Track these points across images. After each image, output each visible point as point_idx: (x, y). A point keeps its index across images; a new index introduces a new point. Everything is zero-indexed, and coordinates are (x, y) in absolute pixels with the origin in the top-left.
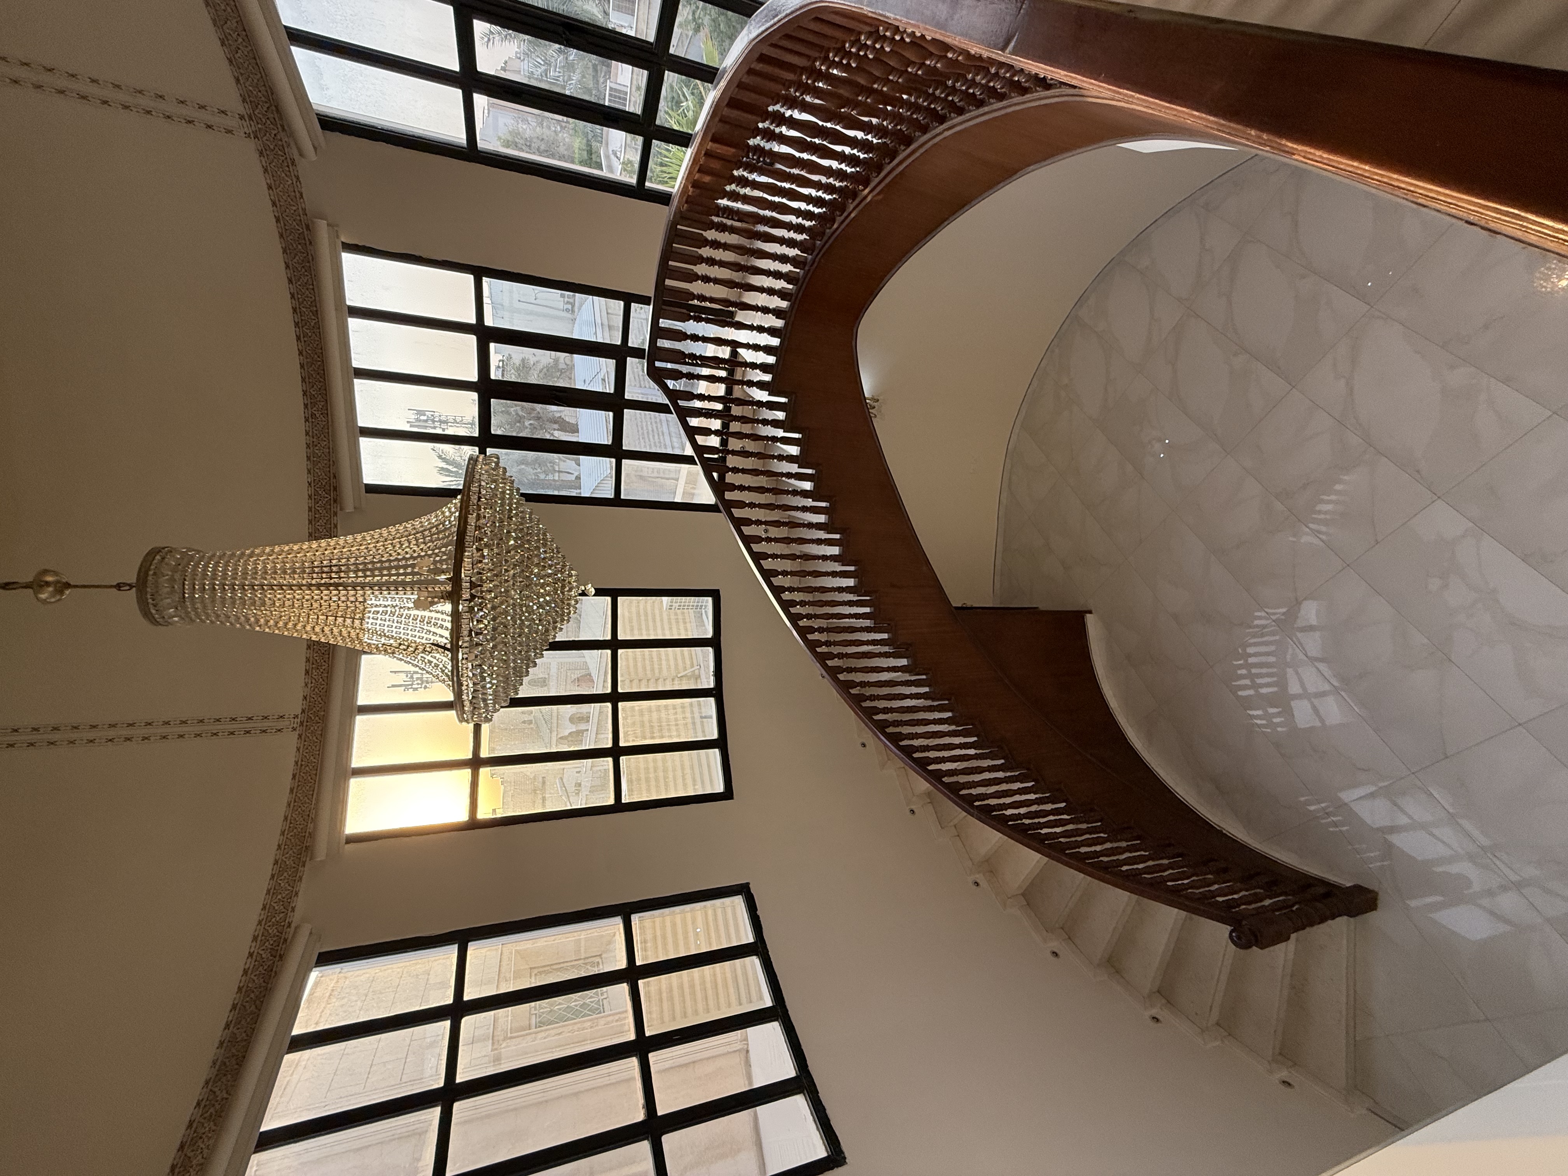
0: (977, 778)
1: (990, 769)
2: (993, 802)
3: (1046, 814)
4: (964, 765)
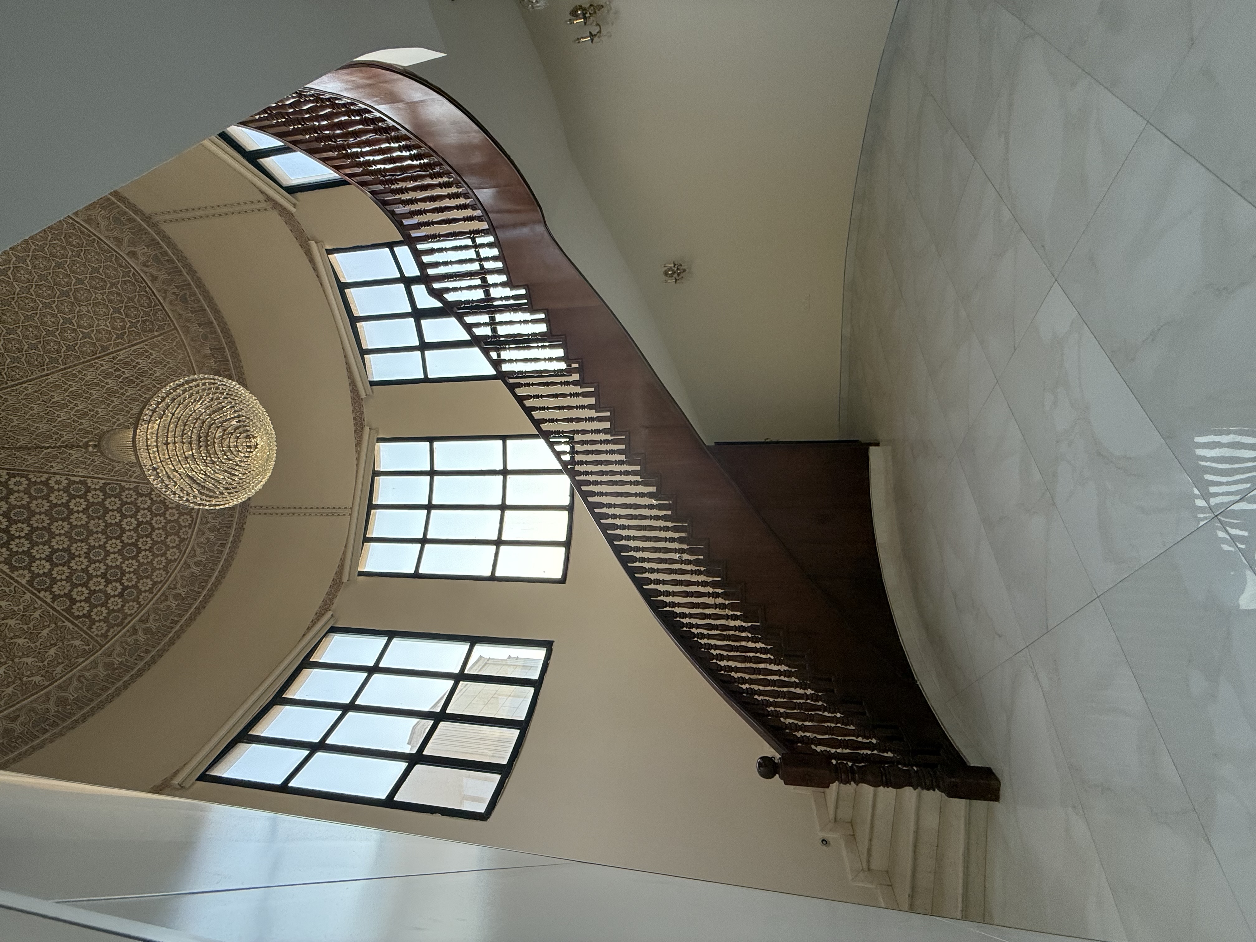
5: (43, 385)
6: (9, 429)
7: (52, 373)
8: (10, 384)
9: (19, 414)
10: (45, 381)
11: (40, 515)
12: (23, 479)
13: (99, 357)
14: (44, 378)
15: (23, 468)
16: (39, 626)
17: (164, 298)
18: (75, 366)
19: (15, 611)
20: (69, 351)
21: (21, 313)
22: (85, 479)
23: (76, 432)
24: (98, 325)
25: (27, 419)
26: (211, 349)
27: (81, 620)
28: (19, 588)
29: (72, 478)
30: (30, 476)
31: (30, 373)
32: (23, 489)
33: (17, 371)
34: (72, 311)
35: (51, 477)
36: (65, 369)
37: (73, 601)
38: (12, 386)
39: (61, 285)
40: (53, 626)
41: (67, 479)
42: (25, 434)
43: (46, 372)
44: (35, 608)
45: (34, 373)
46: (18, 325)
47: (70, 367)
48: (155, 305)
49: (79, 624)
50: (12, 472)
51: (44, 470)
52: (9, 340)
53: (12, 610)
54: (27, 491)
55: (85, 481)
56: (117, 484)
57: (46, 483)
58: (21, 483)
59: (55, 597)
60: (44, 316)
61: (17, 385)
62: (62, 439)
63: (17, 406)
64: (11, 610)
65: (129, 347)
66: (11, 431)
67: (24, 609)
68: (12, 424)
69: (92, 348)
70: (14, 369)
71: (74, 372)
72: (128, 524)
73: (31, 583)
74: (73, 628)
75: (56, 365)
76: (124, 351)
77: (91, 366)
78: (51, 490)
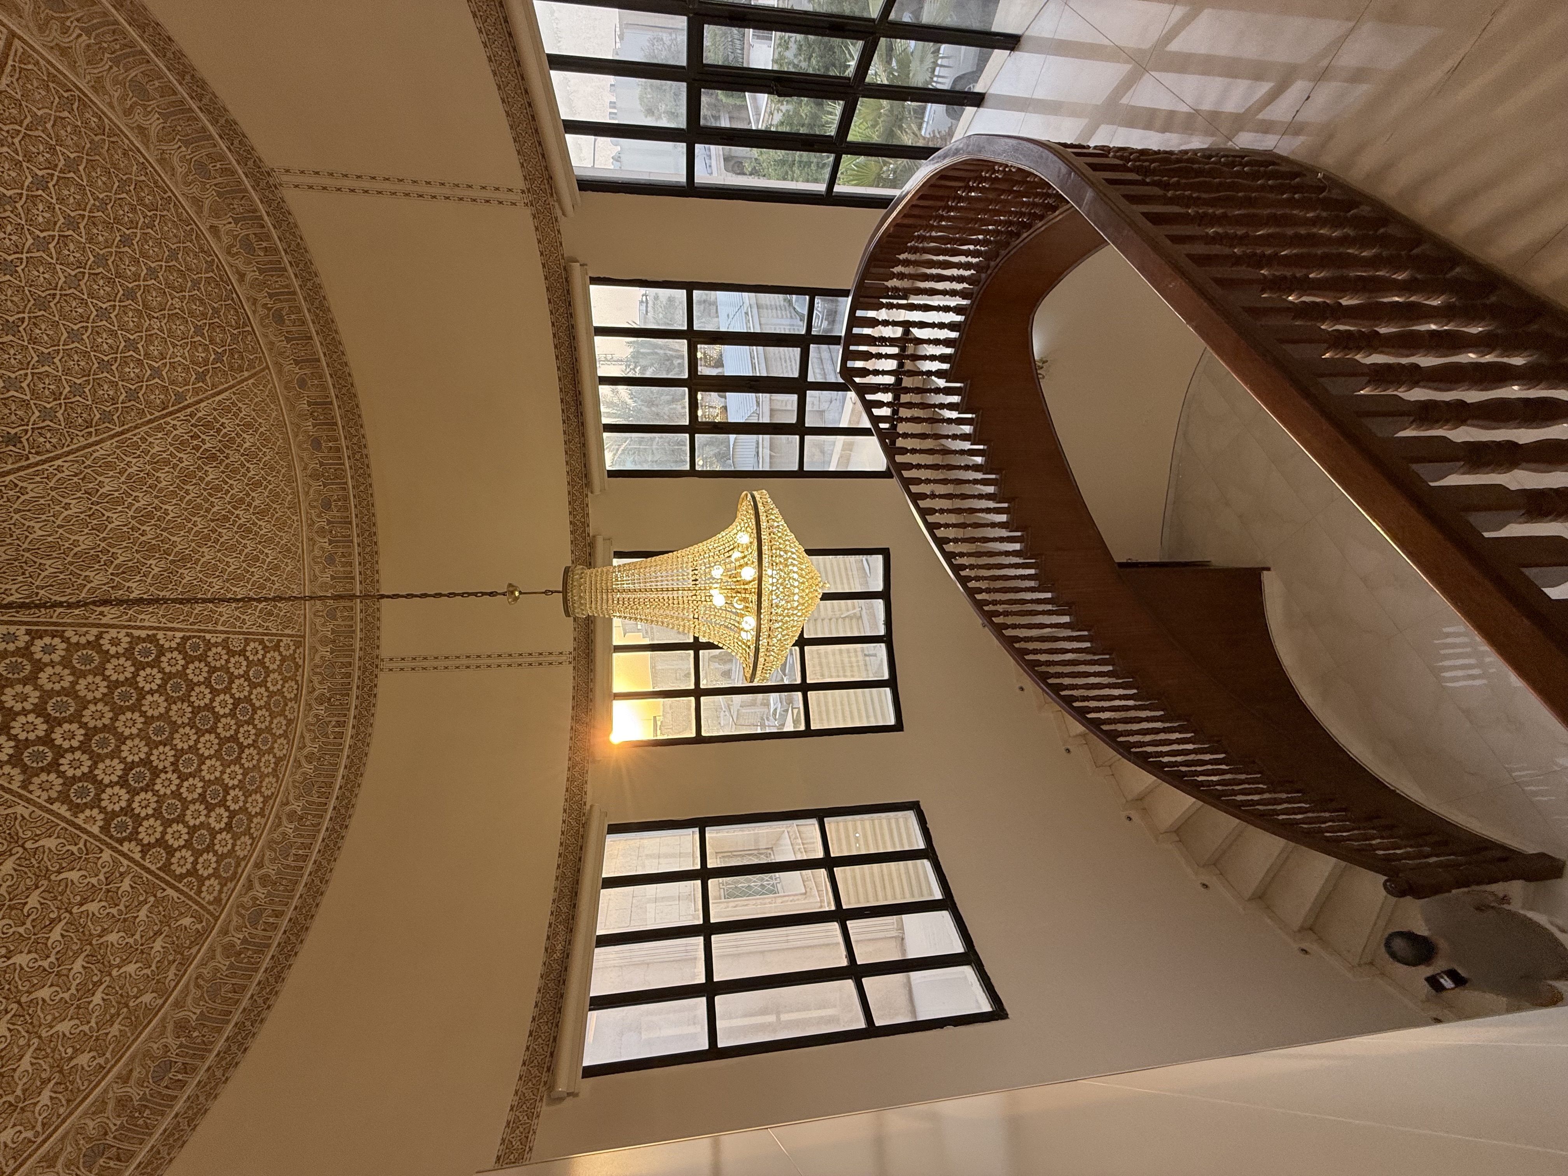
0: (1136, 727)
1: (1148, 720)
2: (1150, 749)
3: (1203, 763)
4: (1123, 714)
5: (88, 463)
6: (25, 546)
7: (102, 441)
8: (34, 459)
9: (44, 517)
10: (91, 455)
11: (96, 704)
12: (57, 641)
13: (171, 413)
14: (90, 450)
15: (54, 620)
16: (133, 905)
17: (254, 312)
18: (136, 427)
19: (93, 886)
20: (130, 401)
21: (64, 325)
22: (155, 632)
23: (136, 548)
24: (174, 355)
25: (58, 527)
26: (309, 405)
27: (185, 880)
28: (92, 843)
29: (136, 633)
30: (67, 634)
31: (69, 439)
32: (60, 658)
33: (49, 435)
34: (138, 328)
35: (102, 633)
36: (122, 433)
37: (171, 851)
38: (37, 464)
39: (125, 278)
40: (152, 899)
41: (127, 635)
42: (54, 555)
43: (93, 439)
44: (121, 874)
45: (75, 441)
46: (56, 348)
47: (128, 430)
48: (245, 325)
49: (184, 889)
50: (36, 628)
51: (90, 621)
52: (40, 377)
53: (90, 886)
54: (66, 662)
55: (155, 635)
56: (199, 637)
57: (95, 645)
58: (54, 649)
59: (145, 849)
60: (98, 333)
61: (44, 462)
62: (116, 562)
63: (42, 501)
64: (87, 884)
65: (213, 395)
66: (29, 550)
67: (107, 879)
68: (31, 537)
69: (162, 397)
70: (43, 431)
71: (135, 439)
72: (223, 704)
73: (105, 829)
74: (179, 898)
75: (110, 426)
76: (205, 404)
77: (160, 429)
78: (106, 657)
